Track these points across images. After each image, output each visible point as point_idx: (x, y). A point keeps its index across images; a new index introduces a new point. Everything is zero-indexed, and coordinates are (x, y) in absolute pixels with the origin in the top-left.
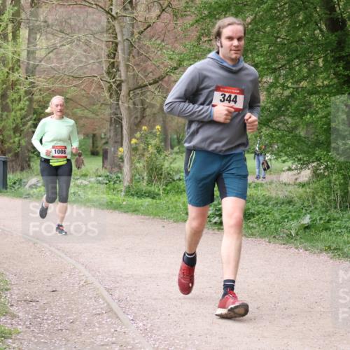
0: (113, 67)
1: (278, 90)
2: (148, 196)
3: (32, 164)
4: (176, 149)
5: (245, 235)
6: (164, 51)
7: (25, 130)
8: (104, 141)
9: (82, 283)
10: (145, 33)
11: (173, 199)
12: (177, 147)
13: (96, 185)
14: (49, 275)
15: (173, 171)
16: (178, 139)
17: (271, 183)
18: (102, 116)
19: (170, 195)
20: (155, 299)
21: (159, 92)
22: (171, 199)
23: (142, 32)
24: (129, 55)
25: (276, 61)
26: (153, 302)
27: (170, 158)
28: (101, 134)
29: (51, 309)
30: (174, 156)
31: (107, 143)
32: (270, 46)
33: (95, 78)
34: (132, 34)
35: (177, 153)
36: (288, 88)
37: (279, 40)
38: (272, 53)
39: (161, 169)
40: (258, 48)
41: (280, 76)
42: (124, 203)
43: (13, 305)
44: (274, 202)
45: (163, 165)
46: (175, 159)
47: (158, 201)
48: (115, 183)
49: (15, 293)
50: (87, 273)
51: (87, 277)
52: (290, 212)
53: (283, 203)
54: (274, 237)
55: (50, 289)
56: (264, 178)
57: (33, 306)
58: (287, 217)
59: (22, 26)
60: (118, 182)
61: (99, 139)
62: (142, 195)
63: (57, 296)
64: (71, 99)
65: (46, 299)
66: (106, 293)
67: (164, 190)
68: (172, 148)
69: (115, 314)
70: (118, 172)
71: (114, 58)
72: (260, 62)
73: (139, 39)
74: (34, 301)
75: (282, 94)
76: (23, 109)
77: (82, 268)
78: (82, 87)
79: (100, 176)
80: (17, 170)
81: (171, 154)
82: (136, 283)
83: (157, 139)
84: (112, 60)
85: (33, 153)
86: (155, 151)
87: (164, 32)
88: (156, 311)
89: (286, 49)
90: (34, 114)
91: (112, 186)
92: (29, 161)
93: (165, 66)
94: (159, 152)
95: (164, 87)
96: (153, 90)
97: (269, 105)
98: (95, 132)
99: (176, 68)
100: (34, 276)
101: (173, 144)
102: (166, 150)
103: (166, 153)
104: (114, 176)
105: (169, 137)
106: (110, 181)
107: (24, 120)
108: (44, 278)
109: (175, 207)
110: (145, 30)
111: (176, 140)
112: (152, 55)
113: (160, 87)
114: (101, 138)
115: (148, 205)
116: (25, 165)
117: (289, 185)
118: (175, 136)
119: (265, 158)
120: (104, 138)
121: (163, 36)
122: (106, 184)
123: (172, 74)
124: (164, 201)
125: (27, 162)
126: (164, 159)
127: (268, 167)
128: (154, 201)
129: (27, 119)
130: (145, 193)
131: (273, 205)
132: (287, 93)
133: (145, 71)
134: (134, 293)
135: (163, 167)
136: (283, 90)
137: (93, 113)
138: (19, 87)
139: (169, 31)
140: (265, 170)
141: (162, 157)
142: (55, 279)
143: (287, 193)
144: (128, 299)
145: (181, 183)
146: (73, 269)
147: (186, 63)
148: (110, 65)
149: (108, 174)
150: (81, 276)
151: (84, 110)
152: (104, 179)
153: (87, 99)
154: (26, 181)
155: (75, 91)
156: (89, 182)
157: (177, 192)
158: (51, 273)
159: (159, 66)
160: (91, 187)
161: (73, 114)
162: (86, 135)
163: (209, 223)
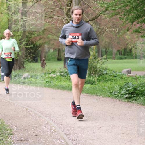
0: (70, 11)
2: (89, 83)
3: (25, 65)
4: (104, 57)
5: (143, 105)
6: (98, 2)
7: (21, 47)
9: (52, 131)
11: (103, 85)
12: (105, 56)
13: (60, 77)
14: (35, 127)
15: (103, 69)
16: (106, 51)
19: (101, 82)
20: (92, 140)
21: (95, 25)
22: (101, 84)
27: (101, 62)
28: (63, 49)
30: (103, 61)
33: (60, 18)
35: (105, 59)
39: (96, 68)
43: (14, 143)
45: (97, 66)
46: (104, 62)
47: (94, 86)
49: (16, 136)
50: (55, 125)
51: (55, 128)
55: (35, 134)
57: (25, 143)
61: (62, 52)
62: (85, 82)
63: (38, 138)
64: (46, 30)
65: (33, 140)
66: (66, 136)
67: (98, 79)
68: (102, 56)
71: (70, 6)
74: (26, 141)
76: (20, 35)
77: (53, 123)
78: (53, 23)
79: (62, 72)
80: (17, 69)
81: (102, 59)
83: (94, 52)
84: (69, 8)
85: (26, 59)
86: (93, 58)
90: (26, 38)
92: (24, 64)
93: (99, 11)
94: (95, 58)
95: (98, 23)
96: (92, 24)
98: (60, 48)
99: (105, 12)
100: (26, 127)
101: (102, 54)
102: (99, 57)
103: (99, 59)
105: (101, 50)
106: (67, 75)
107: (21, 41)
108: (31, 128)
109: (104, 89)
111: (105, 52)
112: (92, 4)
113: (96, 22)
115: (88, 88)
116: (21, 66)
118: (104, 50)
122: (66, 76)
123: (102, 15)
124: (98, 86)
125: (22, 64)
126: (98, 62)
128: (92, 86)
129: (23, 40)
130: (87, 81)
133: (87, 13)
134: (81, 136)
135: (97, 67)
137: (58, 37)
141: (97, 61)
142: (38, 129)
144: (77, 140)
145: (107, 76)
146: (47, 123)
147: (110, 9)
148: (68, 10)
149: (67, 71)
150: (52, 127)
151: (53, 36)
152: (64, 74)
153: (55, 30)
154: (22, 75)
155: (48, 25)
156: (56, 75)
157: (105, 80)
158: (35, 125)
159: (95, 10)
160: (57, 78)
161: (47, 37)
162: (55, 49)
163: (122, 98)
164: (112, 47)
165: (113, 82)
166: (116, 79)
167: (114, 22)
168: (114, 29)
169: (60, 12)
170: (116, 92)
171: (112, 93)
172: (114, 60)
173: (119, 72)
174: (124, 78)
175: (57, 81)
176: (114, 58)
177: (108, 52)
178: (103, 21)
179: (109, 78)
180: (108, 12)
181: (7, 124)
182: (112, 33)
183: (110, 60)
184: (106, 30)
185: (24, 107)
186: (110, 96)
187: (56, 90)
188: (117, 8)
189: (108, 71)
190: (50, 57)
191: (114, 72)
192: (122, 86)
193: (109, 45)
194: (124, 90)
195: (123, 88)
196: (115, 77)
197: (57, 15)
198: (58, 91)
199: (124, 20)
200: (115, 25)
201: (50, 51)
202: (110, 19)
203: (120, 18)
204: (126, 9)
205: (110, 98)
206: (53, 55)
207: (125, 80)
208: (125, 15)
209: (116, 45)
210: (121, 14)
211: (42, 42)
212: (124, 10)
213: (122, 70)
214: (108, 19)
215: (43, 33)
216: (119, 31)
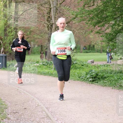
0: (49, 18)
1: (117, 27)
5: (103, 86)
6: (70, 11)
8: (45, 48)
9: (36, 105)
10: (62, 4)
11: (73, 71)
12: (75, 50)
13: (42, 66)
15: (73, 60)
17: (113, 65)
18: (45, 38)
20: (66, 112)
21: (68, 28)
23: (61, 3)
24: (56, 13)
25: (116, 15)
26: (65, 113)
28: (44, 45)
29: (24, 116)
30: (74, 54)
31: (47, 49)
32: (113, 9)
33: (42, 23)
34: (57, 4)
35: (75, 53)
36: (120, 26)
37: (117, 6)
38: (114, 11)
40: (108, 9)
41: (117, 21)
42: (54, 73)
43: (8, 114)
44: (114, 72)
46: (74, 55)
48: (50, 65)
49: (10, 110)
51: (38, 103)
52: (121, 76)
53: (118, 73)
54: (115, 86)
55: (24, 108)
56: (111, 62)
57: (17, 115)
58: (120, 79)
59: (12, 2)
60: (51, 64)
61: (44, 47)
63: (26, 110)
64: (32, 31)
65: (22, 112)
66: (46, 109)
69: (50, 118)
70: (51, 60)
71: (50, 14)
72: (109, 15)
73: (60, 6)
74: (17, 113)
75: (118, 28)
76: (13, 35)
77: (37, 100)
78: (37, 26)
79: (44, 62)
80: (11, 60)
82: (58, 105)
84: (49, 15)
87: (70, 3)
88: (66, 117)
89: (120, 10)
91: (49, 66)
93: (70, 18)
95: (70, 26)
97: (113, 33)
98: (42, 44)
99: (75, 18)
100: (17, 103)
104: (49, 62)
106: (48, 64)
108: (21, 104)
109: (74, 74)
110: (62, 2)
112: (65, 13)
113: (68, 26)
114: (45, 47)
116: (14, 58)
117: (121, 65)
119: (111, 54)
120: (46, 47)
121: (69, 5)
122: (46, 65)
123: (73, 21)
127: (112, 58)
131: (114, 74)
132: (120, 28)
134: (58, 109)
136: (118, 26)
137: (41, 37)
138: (11, 26)
139: (72, 3)
140: (111, 59)
142: (26, 104)
143: (120, 69)
144: (55, 112)
145: (76, 65)
146: (33, 100)
147: (79, 16)
148: (48, 17)
149: (47, 61)
150: (36, 103)
151: (37, 36)
152: (46, 63)
153: (39, 31)
154: (14, 64)
155: (34, 28)
156: (39, 64)
157: (75, 68)
158: (24, 102)
159: (68, 17)
160: (40, 66)
161: (33, 37)
162: (39, 46)
163: (88, 81)
164: (80, 44)
165: (81, 70)
166: (83, 67)
167: (81, 26)
168: (81, 31)
169: (42, 18)
170: (83, 76)
171: (80, 78)
172: (81, 54)
173: (85, 62)
174: (89, 67)
175: (40, 69)
176: (82, 52)
177: (77, 47)
178: (74, 25)
179: (78, 66)
180: (77, 19)
181: (3, 101)
182: (80, 34)
183: (79, 54)
184: (76, 32)
185: (16, 88)
186: (78, 80)
187: (40, 75)
188: (84, 15)
189: (77, 61)
190: (35, 51)
191: (82, 62)
192: (88, 72)
193: (78, 42)
194: (89, 75)
195: (88, 74)
196: (82, 65)
197: (40, 20)
198: (41, 76)
199: (89, 25)
200: (82, 28)
201: (35, 47)
202: (79, 24)
203: (86, 23)
204: (90, 16)
205: (79, 81)
206: (38, 50)
207: (90, 68)
208: (89, 21)
209: (83, 42)
210: (86, 20)
211: (29, 40)
212: (88, 17)
213: (88, 60)
214: (77, 24)
215: (30, 33)
216: (85, 32)
